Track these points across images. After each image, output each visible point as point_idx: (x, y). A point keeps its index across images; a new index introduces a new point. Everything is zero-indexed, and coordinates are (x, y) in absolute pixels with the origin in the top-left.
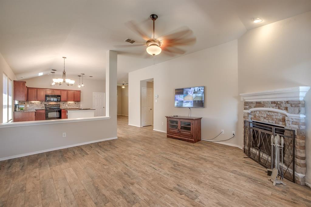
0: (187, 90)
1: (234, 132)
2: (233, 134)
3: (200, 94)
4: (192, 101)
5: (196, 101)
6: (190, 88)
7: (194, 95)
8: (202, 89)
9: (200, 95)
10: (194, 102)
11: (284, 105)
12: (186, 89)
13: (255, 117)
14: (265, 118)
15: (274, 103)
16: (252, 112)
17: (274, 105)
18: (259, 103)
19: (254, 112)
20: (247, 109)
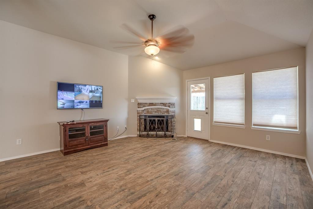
0: (80, 87)
1: (126, 126)
2: (126, 128)
3: (98, 93)
4: (88, 101)
5: (93, 101)
6: (85, 85)
7: (91, 94)
8: (100, 89)
9: (98, 95)
10: (91, 102)
11: (168, 105)
12: (79, 85)
13: (148, 112)
14: (156, 112)
15: (162, 103)
16: (145, 109)
17: (162, 105)
18: (152, 104)
19: (147, 109)
20: (141, 108)
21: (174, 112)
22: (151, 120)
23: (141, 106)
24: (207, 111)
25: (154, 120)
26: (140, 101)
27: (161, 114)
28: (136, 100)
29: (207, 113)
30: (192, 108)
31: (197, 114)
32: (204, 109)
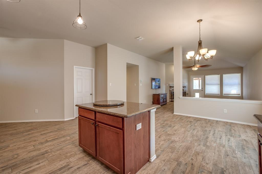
4: (158, 85)
20: (171, 88)
21: (186, 90)
24: (202, 89)
26: (171, 85)
28: (169, 84)
30: (194, 88)
31: (197, 91)
32: (201, 89)
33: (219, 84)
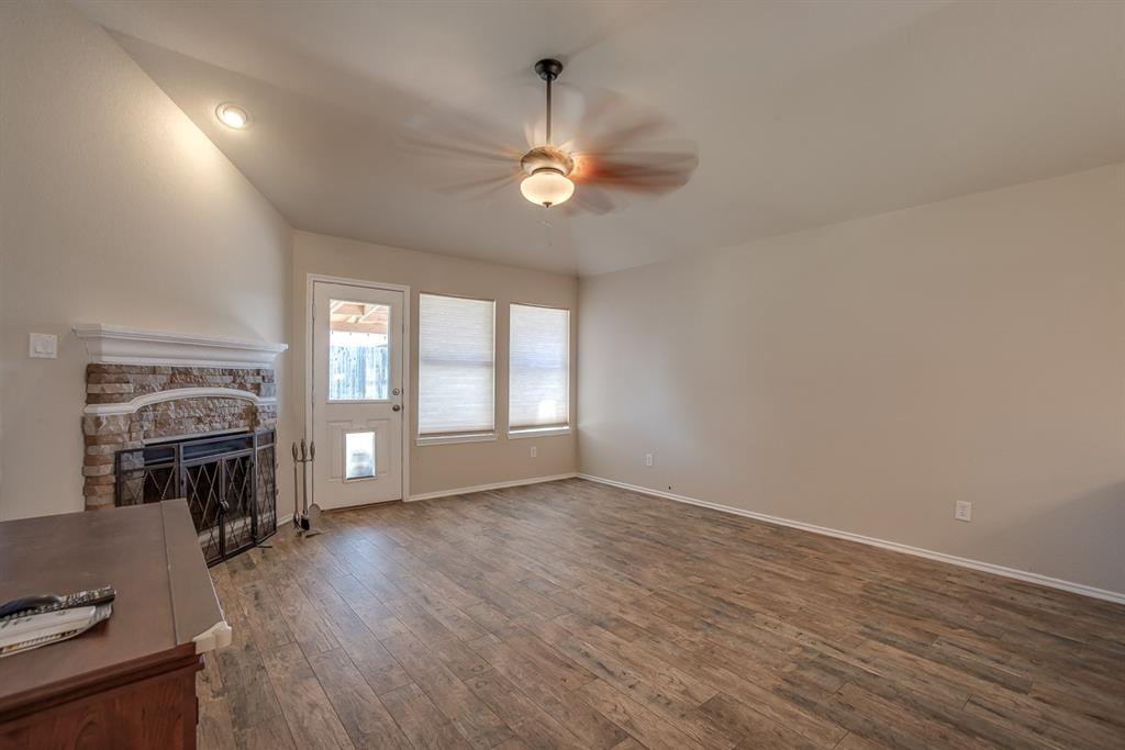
11: (250, 379)
13: (160, 423)
14: (200, 420)
15: (231, 372)
16: (144, 409)
17: (229, 379)
18: (187, 372)
19: (155, 406)
20: (112, 398)
22: (198, 467)
23: (126, 388)
24: (397, 401)
25: (212, 467)
26: (111, 355)
27: (224, 428)
29: (396, 409)
30: (333, 396)
31: (358, 415)
32: (385, 396)
33: (488, 365)
